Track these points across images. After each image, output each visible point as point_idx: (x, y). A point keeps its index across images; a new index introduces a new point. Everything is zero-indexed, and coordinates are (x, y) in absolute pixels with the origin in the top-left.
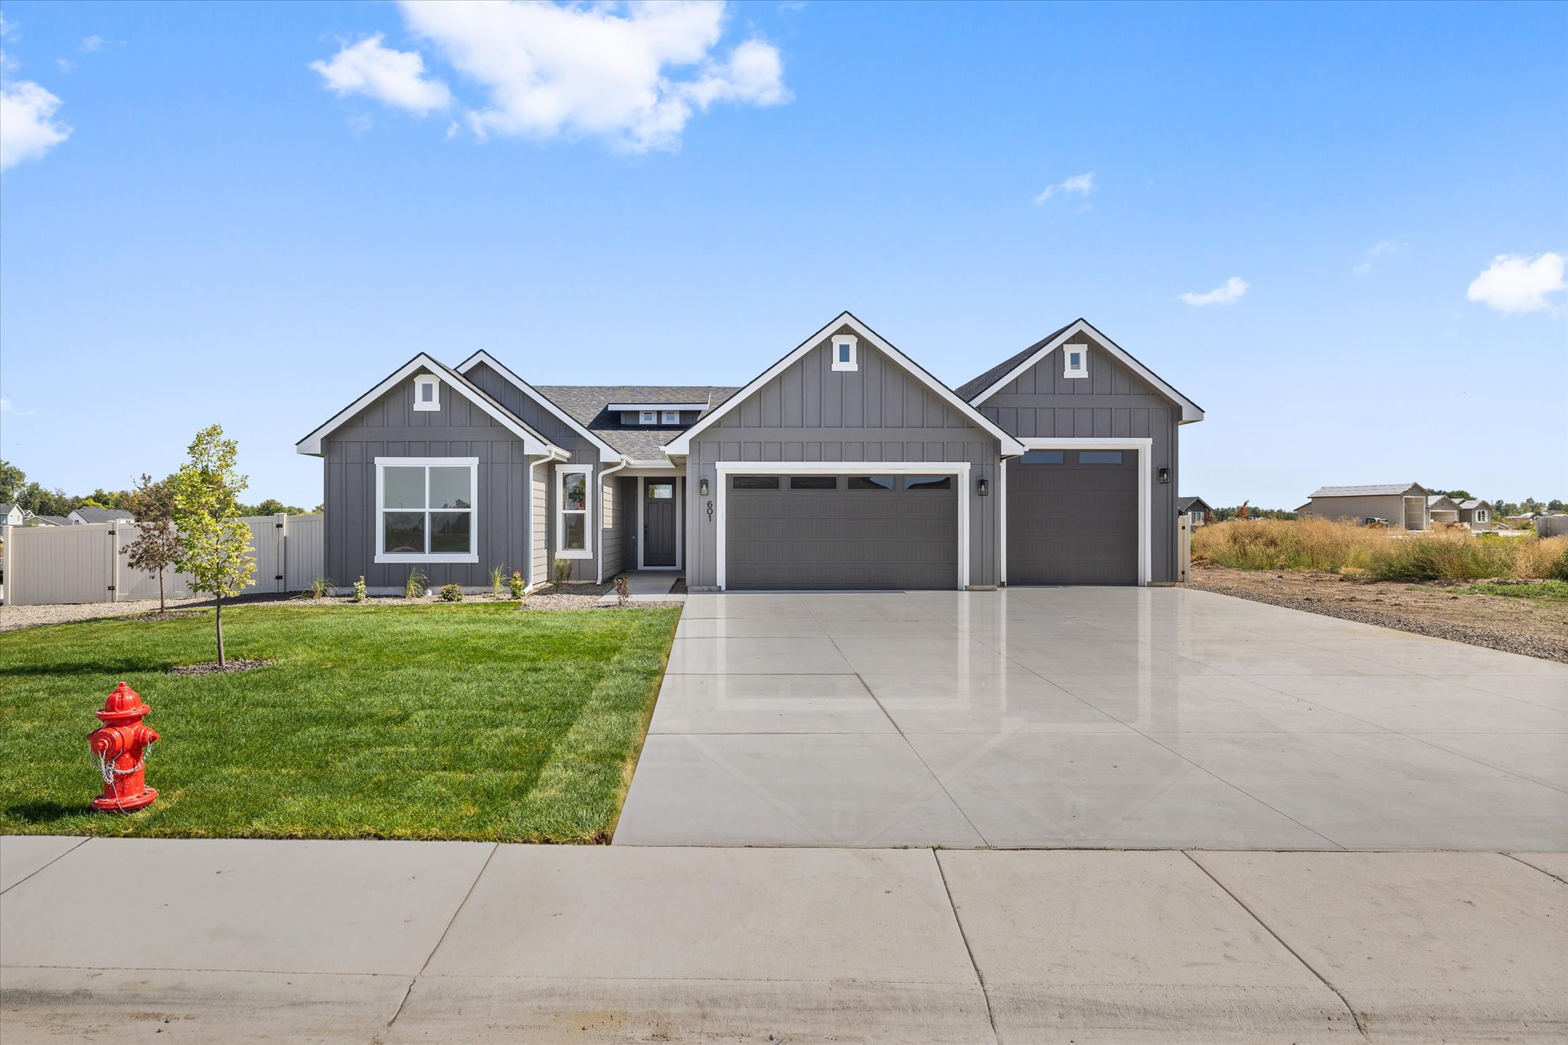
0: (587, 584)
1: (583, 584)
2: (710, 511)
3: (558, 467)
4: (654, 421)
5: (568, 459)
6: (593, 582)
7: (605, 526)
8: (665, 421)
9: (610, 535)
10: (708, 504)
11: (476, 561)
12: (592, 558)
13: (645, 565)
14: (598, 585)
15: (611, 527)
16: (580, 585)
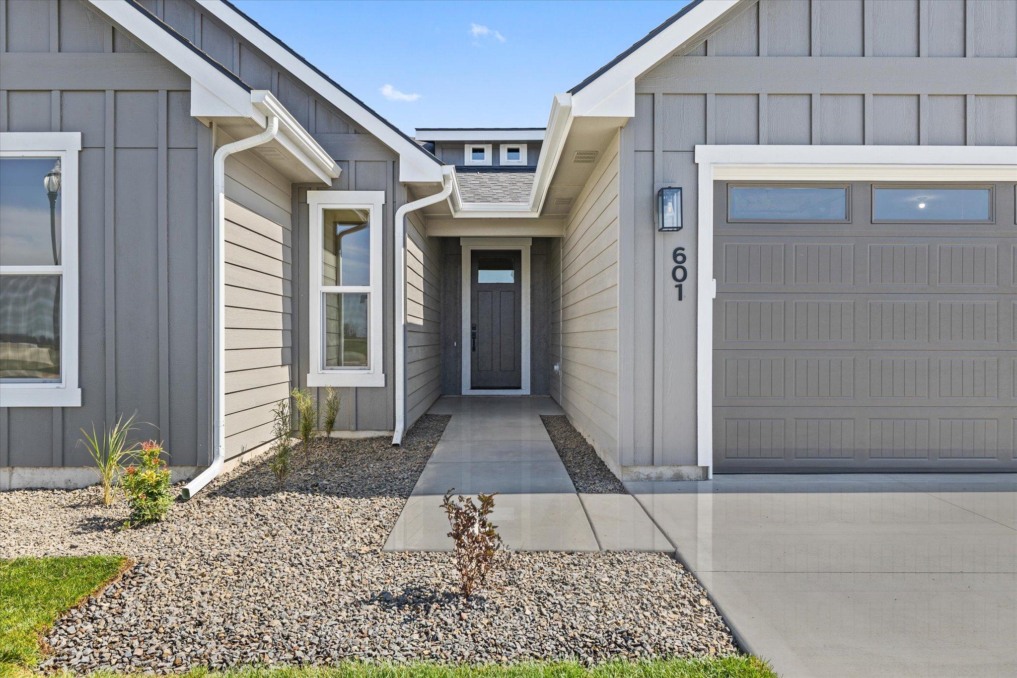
0: (372, 439)
1: (365, 440)
2: (679, 274)
3: (313, 197)
4: (487, 159)
5: (333, 180)
6: (385, 434)
7: (410, 320)
8: (505, 159)
9: (417, 339)
10: (675, 256)
11: (75, 401)
12: (382, 384)
13: (472, 388)
14: (396, 445)
15: (420, 322)
16: (358, 441)
